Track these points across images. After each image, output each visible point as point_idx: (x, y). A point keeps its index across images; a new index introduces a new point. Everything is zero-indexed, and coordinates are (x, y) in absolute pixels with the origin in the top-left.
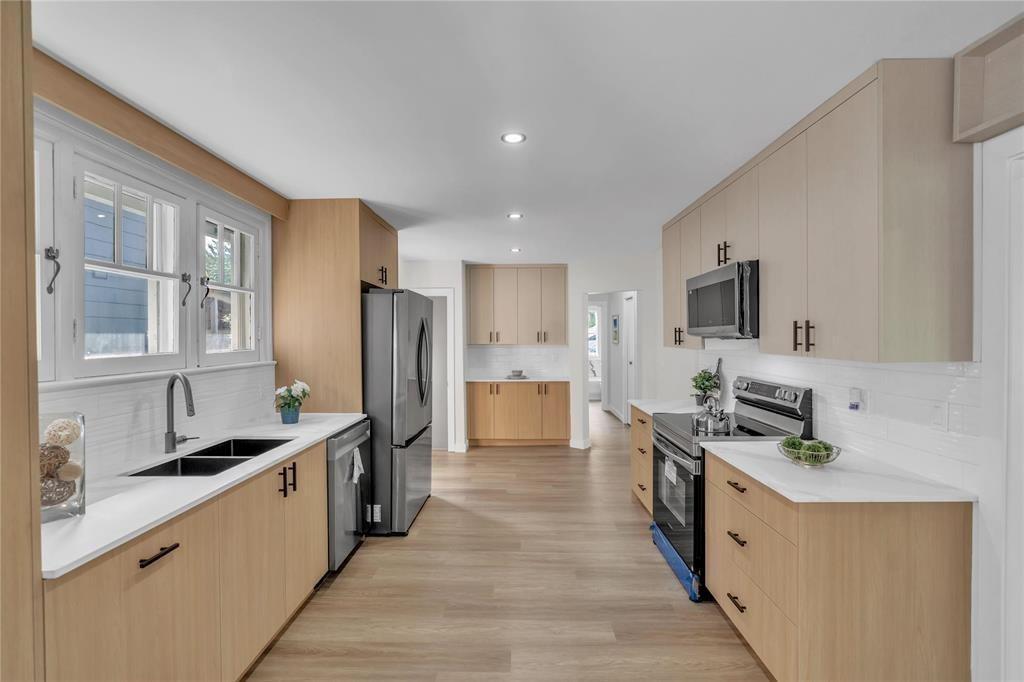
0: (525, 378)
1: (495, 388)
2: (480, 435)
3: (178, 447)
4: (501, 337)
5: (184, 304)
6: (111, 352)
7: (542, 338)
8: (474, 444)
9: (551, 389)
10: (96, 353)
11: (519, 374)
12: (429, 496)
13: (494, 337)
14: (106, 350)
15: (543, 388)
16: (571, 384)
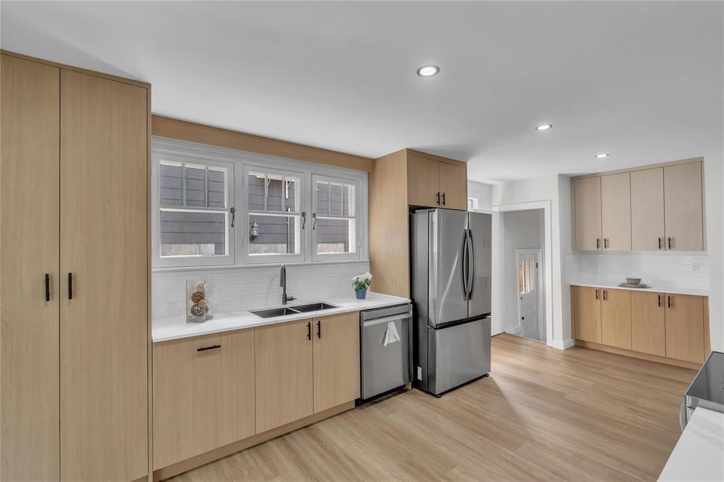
0: (644, 286)
1: (602, 294)
2: (585, 337)
3: (288, 302)
4: (611, 243)
5: (303, 228)
6: (268, 252)
7: (666, 243)
8: (579, 345)
9: (678, 302)
10: (262, 253)
11: (636, 282)
12: (486, 375)
13: (602, 243)
14: (265, 252)
15: (666, 301)
16: (709, 298)
